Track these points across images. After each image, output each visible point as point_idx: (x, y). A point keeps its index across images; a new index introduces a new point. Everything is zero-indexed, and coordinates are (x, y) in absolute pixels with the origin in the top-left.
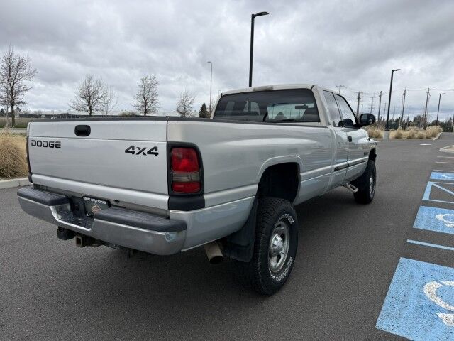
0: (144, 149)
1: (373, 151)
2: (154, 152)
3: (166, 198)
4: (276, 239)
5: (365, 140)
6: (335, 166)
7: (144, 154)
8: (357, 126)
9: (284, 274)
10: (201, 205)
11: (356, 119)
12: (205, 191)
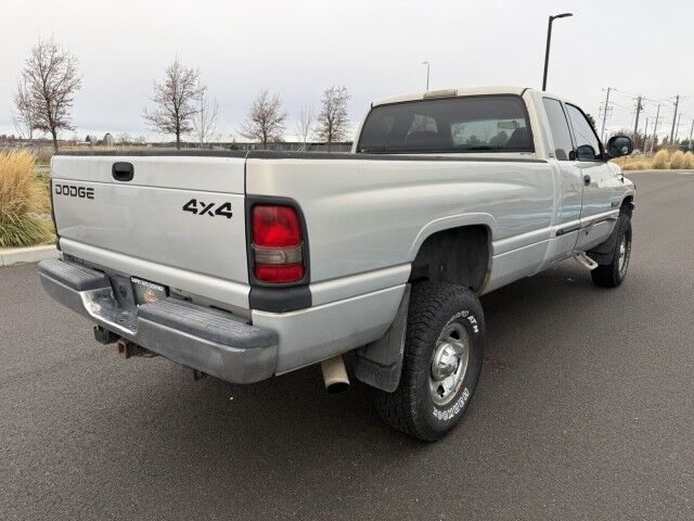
0: (211, 205)
1: (628, 200)
2: (225, 210)
3: (246, 290)
4: (444, 352)
5: (614, 183)
6: (558, 228)
7: (211, 214)
8: (603, 158)
9: (456, 409)
10: (306, 302)
11: (600, 145)
12: (312, 280)
